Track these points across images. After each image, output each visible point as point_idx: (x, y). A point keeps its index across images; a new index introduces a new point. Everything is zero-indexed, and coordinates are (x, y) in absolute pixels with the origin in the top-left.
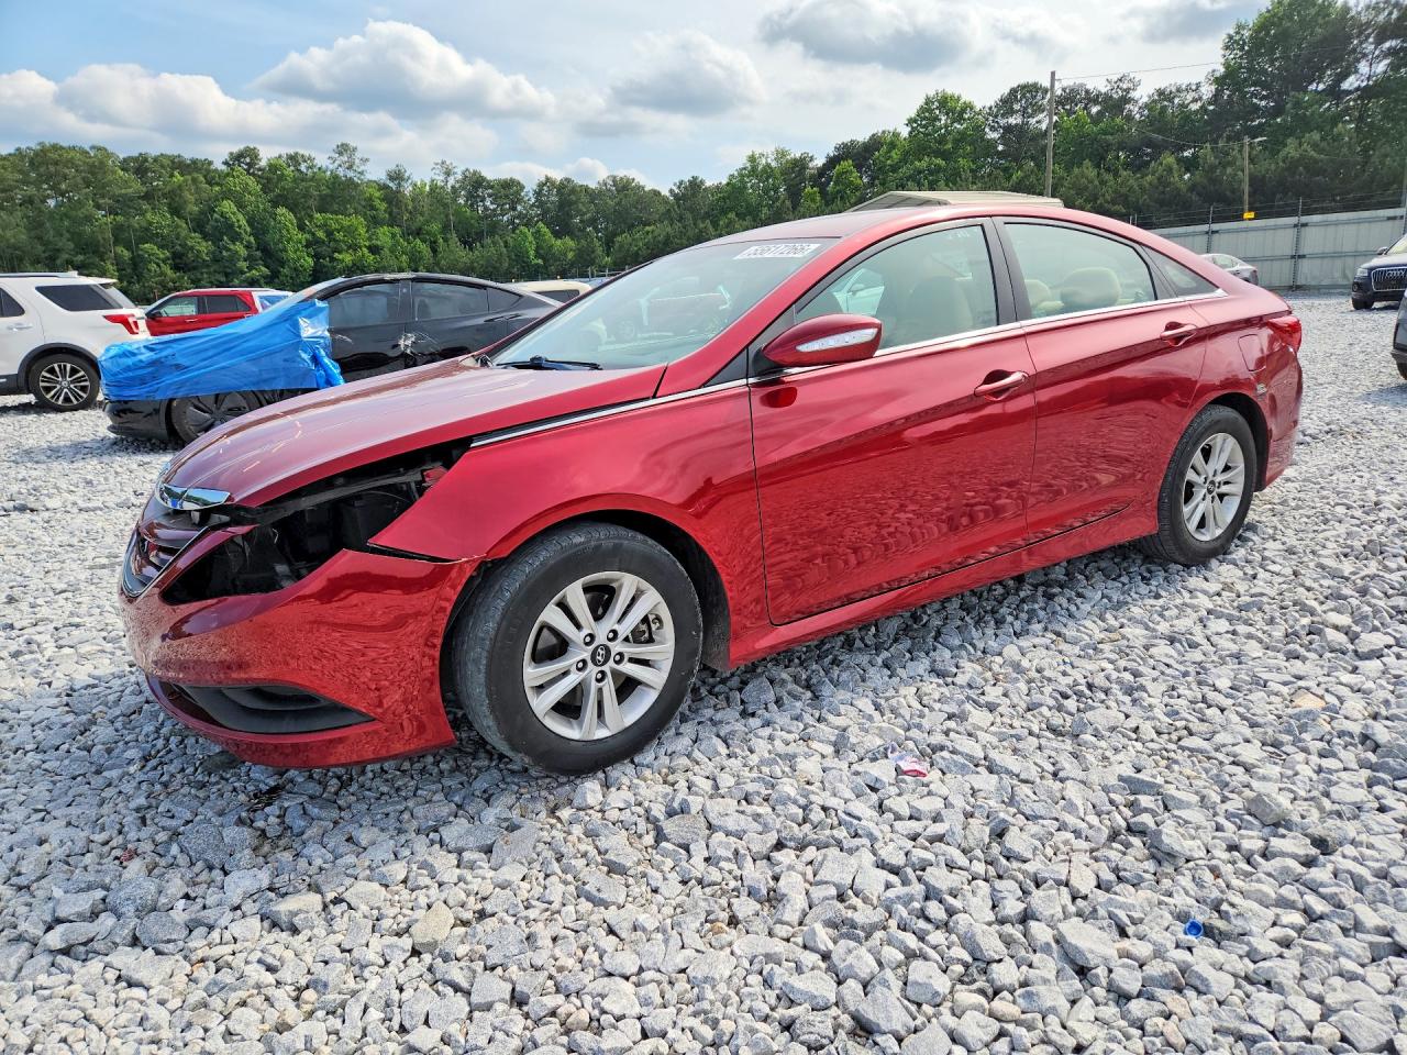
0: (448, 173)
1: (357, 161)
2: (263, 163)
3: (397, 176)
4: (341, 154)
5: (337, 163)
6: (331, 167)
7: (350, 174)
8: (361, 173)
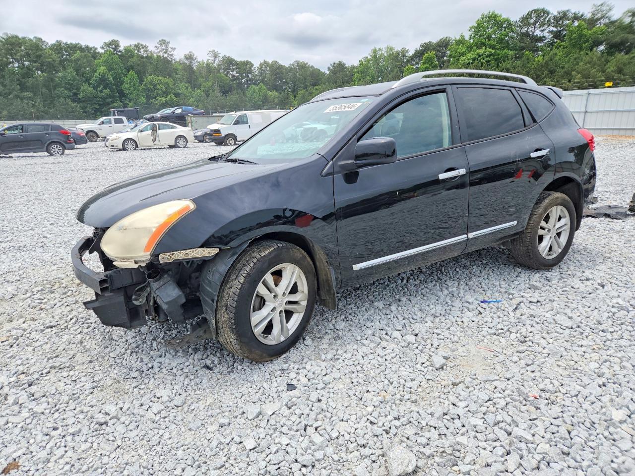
0: (216, 57)
1: (169, 49)
2: (121, 48)
3: (190, 57)
4: (161, 45)
5: (159, 49)
6: (156, 51)
7: (166, 55)
8: (172, 55)
